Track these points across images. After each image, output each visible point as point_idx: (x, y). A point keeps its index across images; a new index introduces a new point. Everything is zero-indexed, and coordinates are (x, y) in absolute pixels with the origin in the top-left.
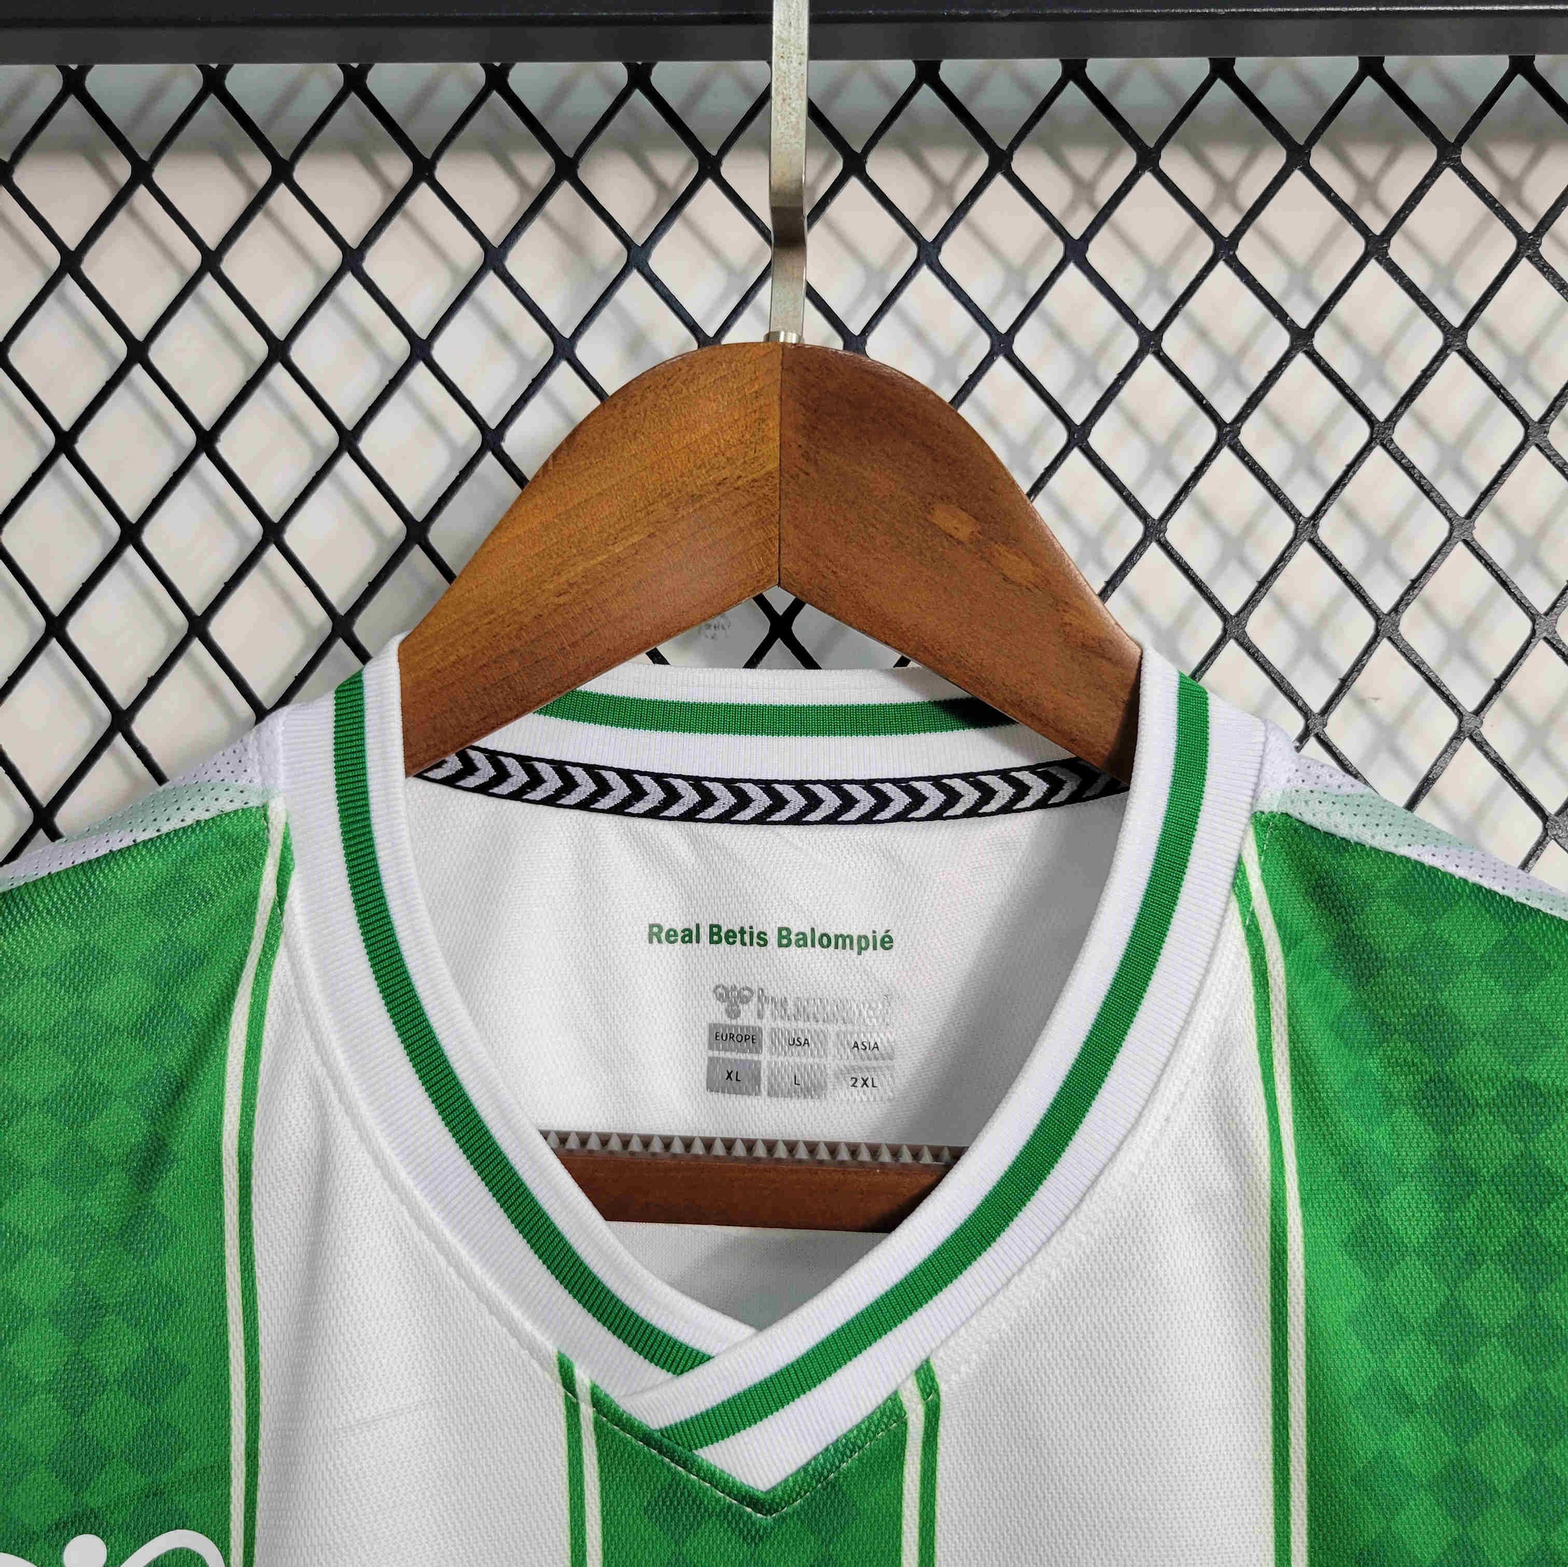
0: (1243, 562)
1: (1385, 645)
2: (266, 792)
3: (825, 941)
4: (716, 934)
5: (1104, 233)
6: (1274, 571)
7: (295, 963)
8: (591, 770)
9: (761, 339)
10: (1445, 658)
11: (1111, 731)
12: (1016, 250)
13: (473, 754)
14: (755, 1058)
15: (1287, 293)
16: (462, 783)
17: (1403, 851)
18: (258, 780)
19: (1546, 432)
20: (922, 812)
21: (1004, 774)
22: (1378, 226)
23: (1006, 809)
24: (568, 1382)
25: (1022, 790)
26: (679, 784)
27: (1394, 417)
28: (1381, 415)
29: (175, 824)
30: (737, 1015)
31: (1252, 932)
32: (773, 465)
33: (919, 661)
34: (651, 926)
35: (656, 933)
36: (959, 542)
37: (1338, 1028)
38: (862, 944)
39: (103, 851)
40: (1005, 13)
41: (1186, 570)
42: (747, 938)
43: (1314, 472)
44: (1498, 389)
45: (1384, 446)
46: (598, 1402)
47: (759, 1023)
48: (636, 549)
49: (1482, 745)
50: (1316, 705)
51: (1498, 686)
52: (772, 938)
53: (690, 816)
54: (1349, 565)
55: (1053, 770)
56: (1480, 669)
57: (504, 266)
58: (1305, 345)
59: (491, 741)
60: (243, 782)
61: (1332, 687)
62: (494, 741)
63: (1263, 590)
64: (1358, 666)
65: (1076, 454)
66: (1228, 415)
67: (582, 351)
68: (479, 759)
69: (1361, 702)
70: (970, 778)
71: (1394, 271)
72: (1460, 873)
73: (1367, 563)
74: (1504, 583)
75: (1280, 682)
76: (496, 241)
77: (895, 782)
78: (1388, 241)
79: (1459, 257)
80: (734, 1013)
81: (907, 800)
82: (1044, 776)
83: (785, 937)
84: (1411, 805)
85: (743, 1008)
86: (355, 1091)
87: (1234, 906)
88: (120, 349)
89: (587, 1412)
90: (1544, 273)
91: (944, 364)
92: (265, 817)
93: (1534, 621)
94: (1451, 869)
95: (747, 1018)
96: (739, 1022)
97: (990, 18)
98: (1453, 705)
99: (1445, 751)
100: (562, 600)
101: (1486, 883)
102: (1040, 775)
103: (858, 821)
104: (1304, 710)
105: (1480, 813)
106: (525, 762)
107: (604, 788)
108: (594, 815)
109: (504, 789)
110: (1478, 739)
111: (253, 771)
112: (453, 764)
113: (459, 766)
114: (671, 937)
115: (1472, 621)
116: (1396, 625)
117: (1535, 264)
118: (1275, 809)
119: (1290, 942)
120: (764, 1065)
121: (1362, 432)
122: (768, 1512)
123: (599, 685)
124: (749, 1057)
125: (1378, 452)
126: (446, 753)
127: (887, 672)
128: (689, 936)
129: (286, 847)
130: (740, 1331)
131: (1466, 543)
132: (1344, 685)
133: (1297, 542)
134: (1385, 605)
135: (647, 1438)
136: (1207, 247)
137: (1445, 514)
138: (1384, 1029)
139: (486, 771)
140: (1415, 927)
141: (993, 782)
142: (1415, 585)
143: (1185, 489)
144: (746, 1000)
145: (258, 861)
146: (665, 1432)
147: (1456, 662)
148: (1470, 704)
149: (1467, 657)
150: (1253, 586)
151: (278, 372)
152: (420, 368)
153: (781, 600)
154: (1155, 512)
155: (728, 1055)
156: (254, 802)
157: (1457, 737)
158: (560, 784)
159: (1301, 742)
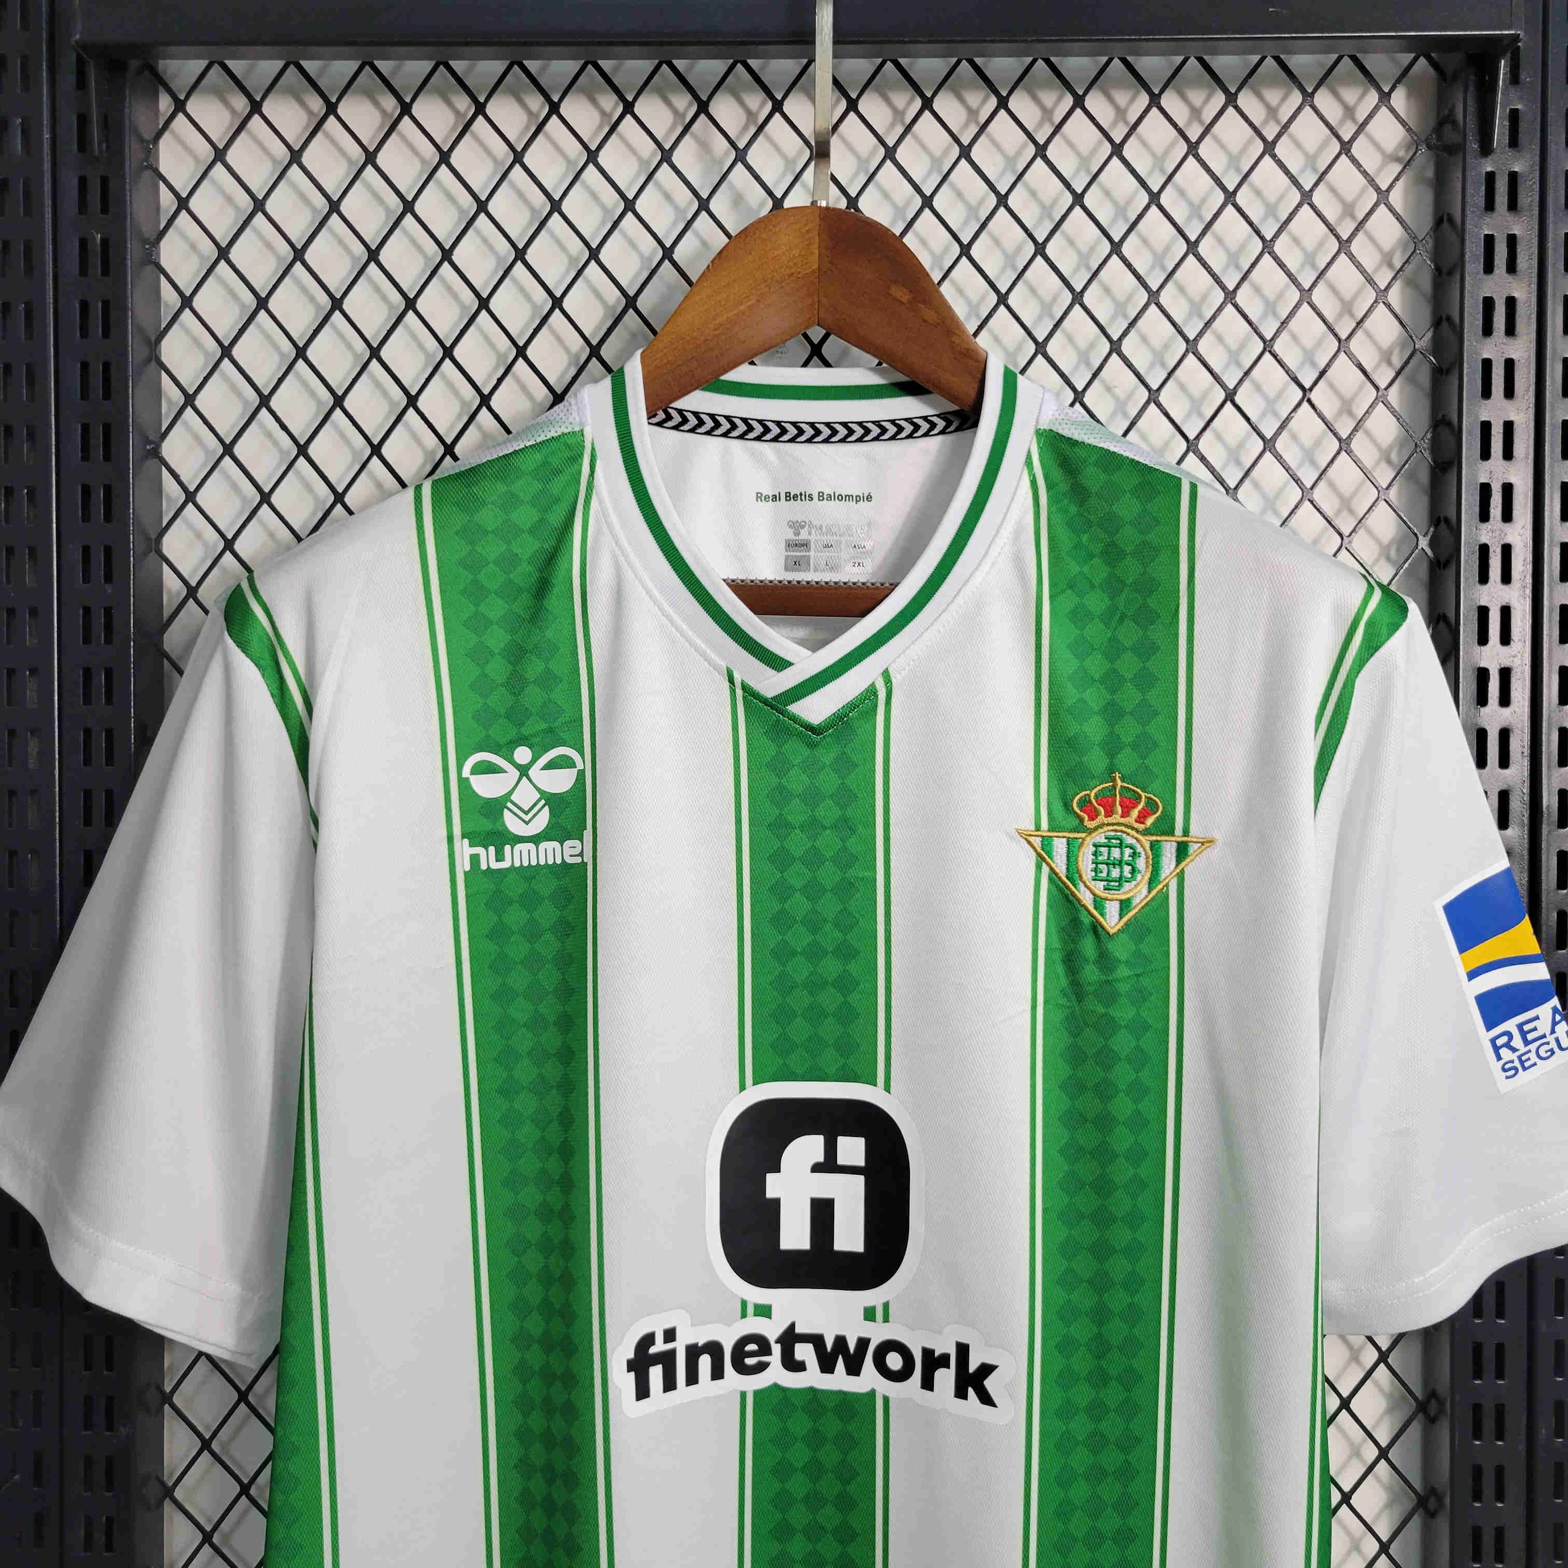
2: (582, 424)
3: (840, 498)
4: (788, 496)
7: (601, 502)
8: (728, 418)
9: (809, 204)
11: (973, 393)
13: (670, 410)
14: (808, 554)
15: (1073, 173)
16: (665, 425)
17: (1101, 445)
18: (578, 419)
19: (1197, 247)
20: (886, 436)
21: (925, 418)
23: (926, 435)
24: (731, 681)
25: (933, 425)
26: (769, 424)
29: (542, 438)
30: (799, 534)
31: (1034, 483)
32: (815, 266)
33: (887, 363)
34: (757, 494)
35: (759, 496)
36: (903, 303)
37: (1069, 524)
38: (858, 499)
39: (511, 450)
42: (803, 497)
45: (1118, 255)
46: (745, 688)
47: (809, 538)
48: (751, 307)
50: (1081, 387)
51: (1170, 375)
52: (815, 497)
53: (775, 439)
55: (948, 416)
57: (671, 160)
59: (679, 404)
60: (571, 420)
62: (680, 404)
64: (1101, 367)
65: (964, 260)
67: (713, 206)
68: (673, 413)
70: (909, 420)
71: (1125, 163)
72: (1125, 454)
73: (1108, 316)
76: (667, 147)
77: (873, 422)
80: (797, 534)
81: (879, 431)
82: (944, 419)
83: (821, 496)
84: (1125, 434)
85: (802, 531)
86: (632, 556)
87: (1026, 472)
89: (739, 692)
91: (899, 211)
92: (583, 435)
93: (1187, 344)
94: (1121, 452)
95: (804, 535)
96: (800, 537)
99: (1142, 409)
100: (716, 332)
101: (1136, 458)
102: (942, 418)
103: (856, 441)
104: (1072, 386)
106: (696, 414)
107: (734, 427)
108: (729, 440)
109: (686, 427)
110: (1158, 403)
111: (575, 414)
112: (661, 416)
113: (664, 416)
114: (767, 498)
117: (1196, 158)
118: (1046, 427)
119: (1050, 487)
120: (812, 557)
122: (818, 735)
123: (731, 376)
124: (804, 554)
125: (1115, 258)
126: (658, 409)
127: (871, 369)
128: (775, 498)
129: (593, 449)
130: (805, 652)
131: (1157, 304)
135: (765, 702)
136: (1031, 151)
137: (1146, 289)
138: (1089, 524)
139: (677, 419)
140: (1103, 477)
141: (920, 422)
143: (1019, 278)
144: (803, 527)
145: (581, 455)
146: (774, 698)
147: (1158, 368)
150: (1051, 327)
151: (556, 217)
152: (630, 215)
153: (816, 338)
154: (1003, 290)
155: (795, 554)
156: (577, 429)
158: (713, 425)
159: (1072, 405)
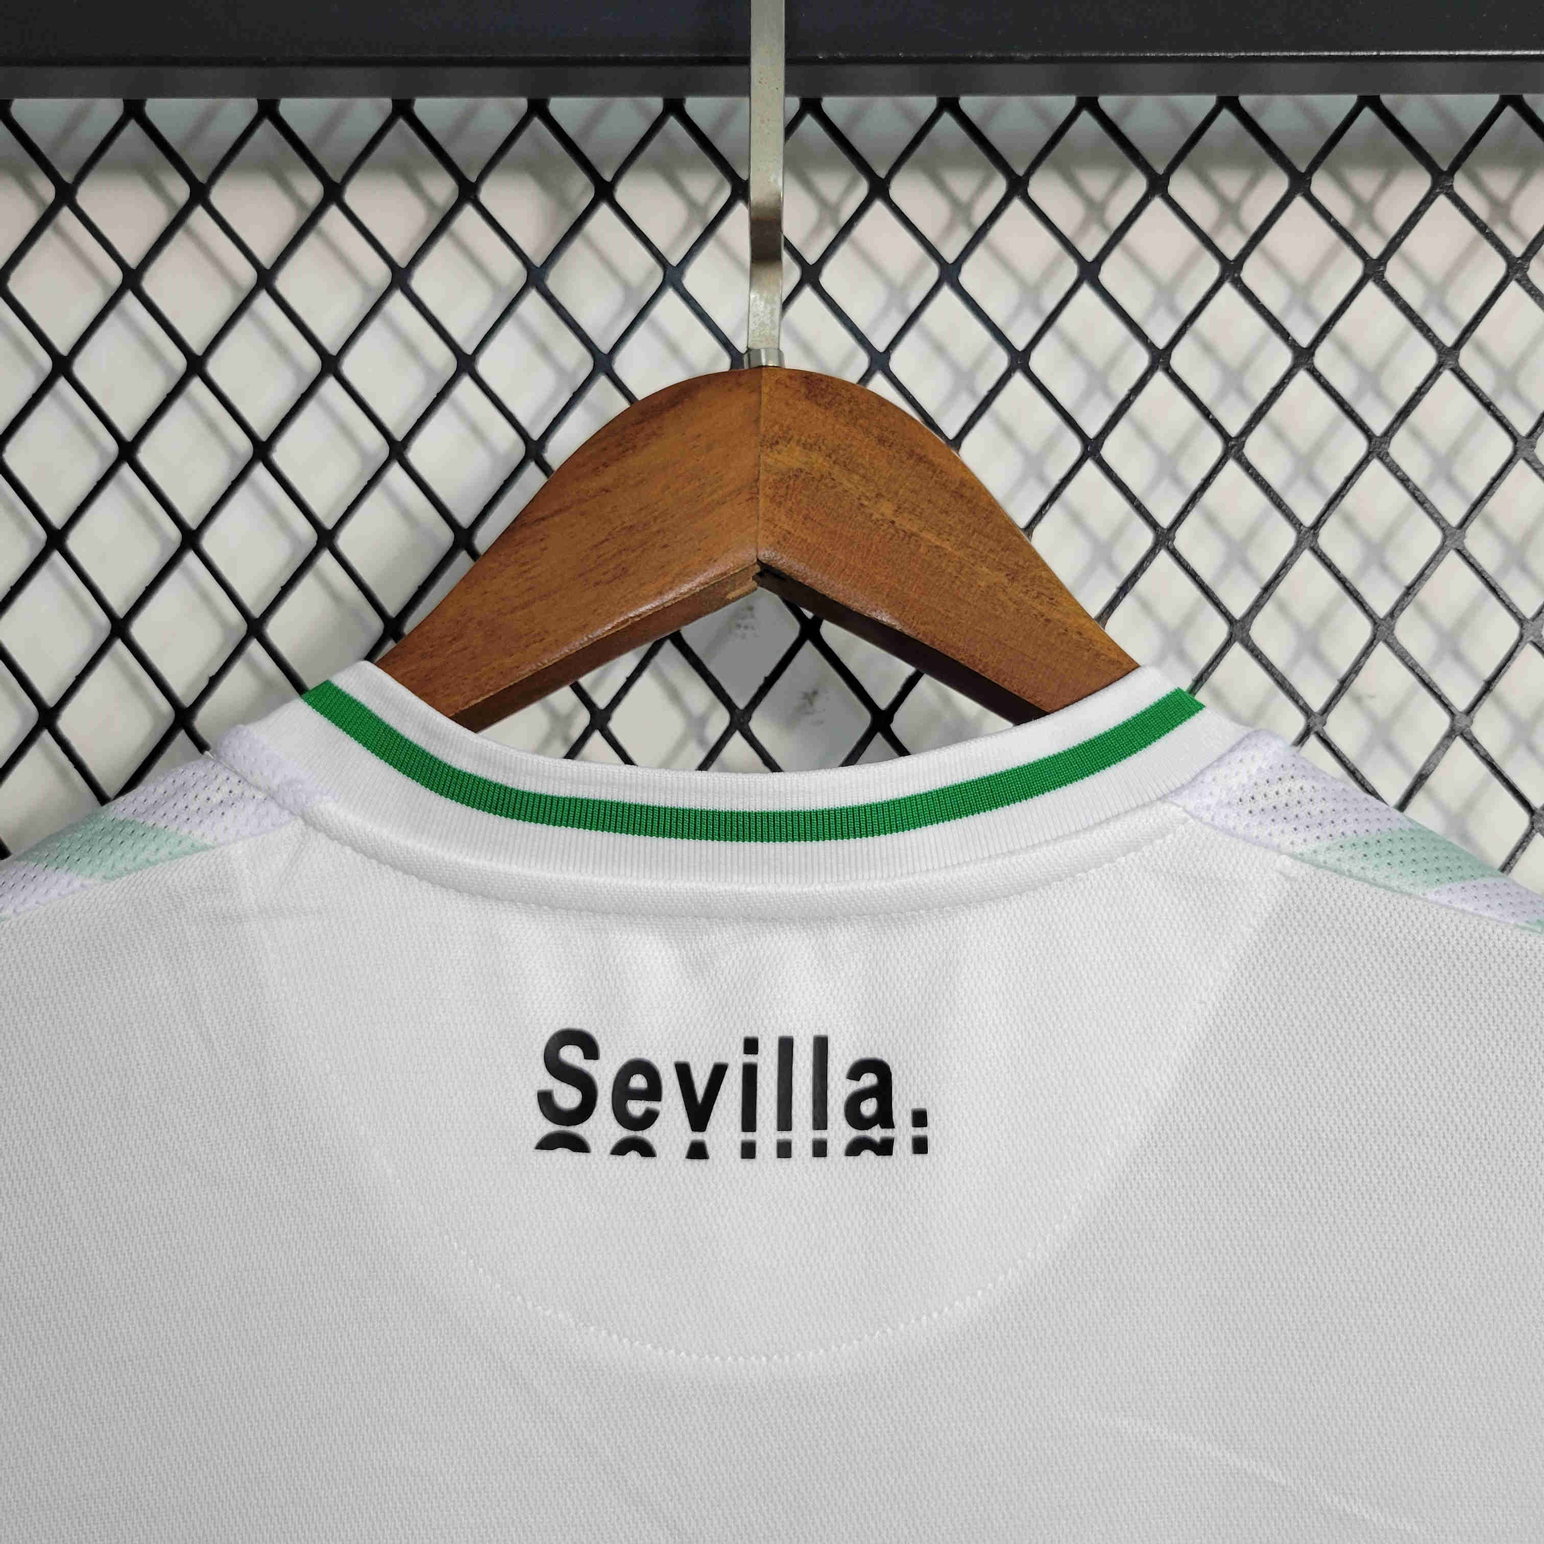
0: (1247, 567)
1: (1381, 648)
5: (1116, 254)
6: (1277, 578)
10: (1437, 658)
12: (1031, 269)
15: (1288, 309)
19: (1534, 447)
22: (1375, 249)
27: (1390, 432)
28: (1378, 429)
40: (1027, 56)
41: (1193, 575)
43: (1313, 480)
44: (1488, 405)
45: (1381, 459)
49: (1472, 743)
50: (1317, 705)
51: (1488, 686)
54: (1346, 570)
56: (1471, 670)
57: (545, 286)
58: (1306, 363)
61: (1332, 686)
63: (1266, 596)
64: (1356, 668)
65: (1090, 466)
66: (1233, 429)
67: (620, 366)
69: (1358, 700)
71: (1391, 293)
73: (1364, 568)
74: (1493, 589)
75: (1282, 682)
76: (538, 260)
78: (1385, 264)
79: (1450, 276)
88: (179, 362)
90: (1532, 296)
91: (964, 378)
93: (1522, 626)
97: (1011, 60)
98: (1446, 705)
99: (1438, 748)
104: (1305, 710)
105: (1470, 805)
110: (1469, 737)
115: (1463, 623)
116: (1391, 629)
117: (1524, 286)
121: (1360, 445)
125: (1376, 465)
131: (1459, 552)
132: (1344, 685)
133: (1299, 550)
134: (1382, 609)
136: (1213, 269)
137: (1438, 524)
142: (1410, 591)
143: (1194, 499)
147: (1448, 661)
148: (1461, 703)
149: (1458, 656)
150: (1257, 591)
151: (330, 385)
152: (466, 382)
154: (1165, 521)
157: (1450, 735)
159: (1301, 740)
